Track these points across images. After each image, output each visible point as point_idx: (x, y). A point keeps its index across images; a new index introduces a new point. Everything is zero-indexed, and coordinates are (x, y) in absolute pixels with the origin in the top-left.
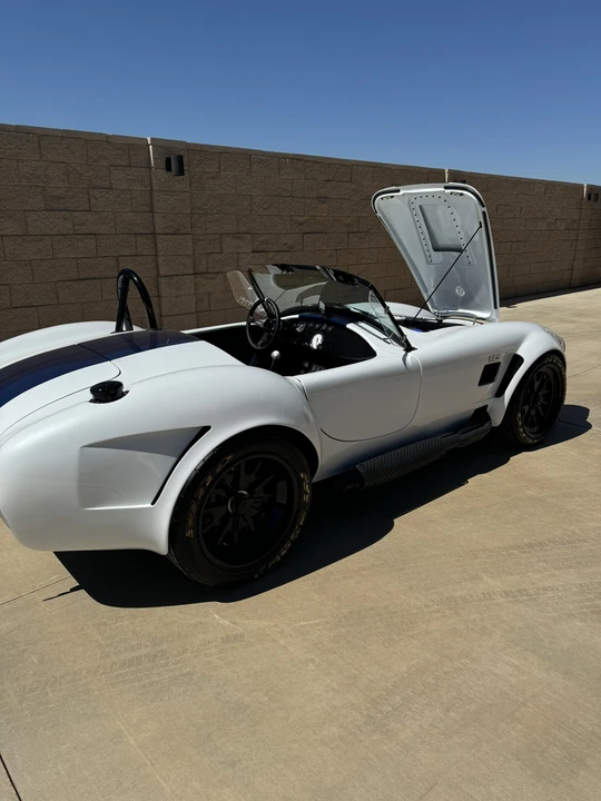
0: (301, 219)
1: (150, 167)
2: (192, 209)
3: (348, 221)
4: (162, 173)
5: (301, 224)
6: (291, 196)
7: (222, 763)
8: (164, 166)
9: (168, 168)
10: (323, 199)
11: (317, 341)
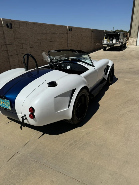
0: (39, 39)
1: (2, 26)
2: (14, 38)
3: (49, 39)
4: (6, 28)
5: (40, 40)
6: (37, 33)
7: (107, 156)
8: (6, 26)
9: (8, 26)
10: (44, 34)
11: (69, 67)
